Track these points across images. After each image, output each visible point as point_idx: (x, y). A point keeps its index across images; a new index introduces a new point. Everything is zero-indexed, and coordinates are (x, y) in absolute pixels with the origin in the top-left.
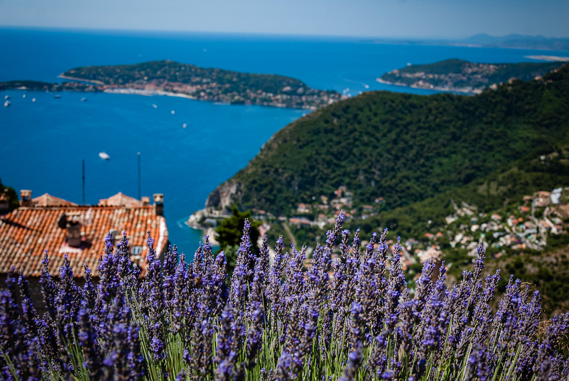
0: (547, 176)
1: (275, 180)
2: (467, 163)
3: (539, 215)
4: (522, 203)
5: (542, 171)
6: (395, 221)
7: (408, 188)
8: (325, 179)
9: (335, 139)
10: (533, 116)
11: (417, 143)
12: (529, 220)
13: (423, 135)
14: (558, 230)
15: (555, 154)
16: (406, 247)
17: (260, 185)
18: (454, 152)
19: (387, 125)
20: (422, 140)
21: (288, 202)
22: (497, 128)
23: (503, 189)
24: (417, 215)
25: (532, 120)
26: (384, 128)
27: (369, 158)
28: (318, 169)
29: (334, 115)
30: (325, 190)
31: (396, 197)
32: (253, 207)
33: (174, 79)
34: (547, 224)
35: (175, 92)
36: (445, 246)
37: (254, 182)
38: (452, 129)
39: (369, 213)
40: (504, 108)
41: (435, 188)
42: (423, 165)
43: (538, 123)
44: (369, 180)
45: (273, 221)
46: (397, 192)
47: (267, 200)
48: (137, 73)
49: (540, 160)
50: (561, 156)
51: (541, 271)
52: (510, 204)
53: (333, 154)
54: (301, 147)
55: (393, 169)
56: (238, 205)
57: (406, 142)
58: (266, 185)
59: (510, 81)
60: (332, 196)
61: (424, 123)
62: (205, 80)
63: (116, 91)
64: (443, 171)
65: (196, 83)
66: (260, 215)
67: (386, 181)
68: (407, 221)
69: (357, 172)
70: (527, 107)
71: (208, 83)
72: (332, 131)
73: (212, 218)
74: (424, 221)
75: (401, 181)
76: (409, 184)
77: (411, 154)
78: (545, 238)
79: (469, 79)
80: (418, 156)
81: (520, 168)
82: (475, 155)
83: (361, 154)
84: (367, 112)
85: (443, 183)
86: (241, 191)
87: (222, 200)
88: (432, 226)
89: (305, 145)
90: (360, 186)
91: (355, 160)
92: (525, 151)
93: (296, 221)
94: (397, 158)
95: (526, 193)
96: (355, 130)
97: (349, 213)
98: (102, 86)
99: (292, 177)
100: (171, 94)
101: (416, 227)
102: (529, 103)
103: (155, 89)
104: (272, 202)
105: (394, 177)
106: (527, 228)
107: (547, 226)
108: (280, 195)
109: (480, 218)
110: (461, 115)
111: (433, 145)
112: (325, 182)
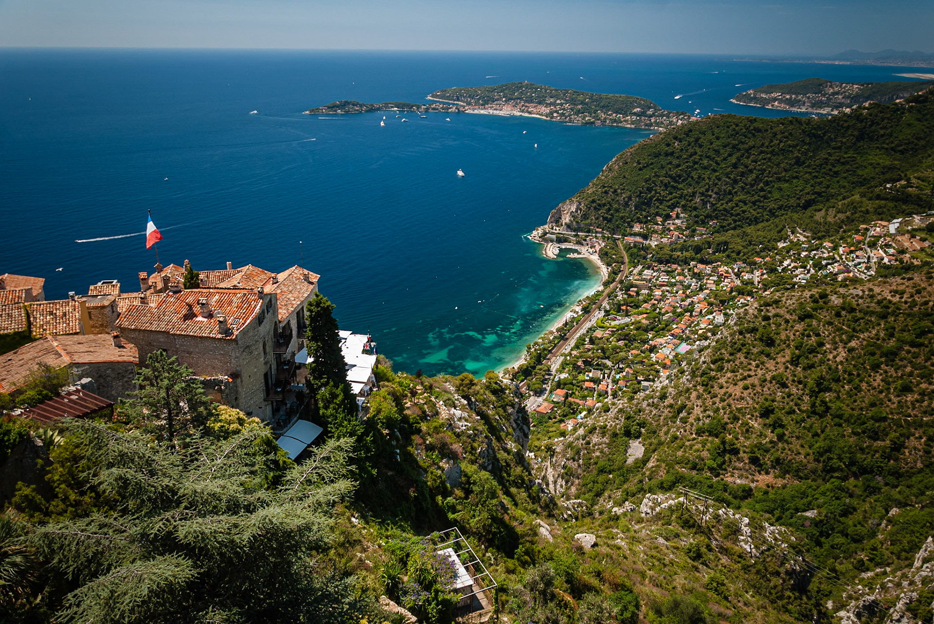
0: (891, 204)
1: (613, 200)
2: (808, 189)
3: (873, 245)
4: (857, 231)
5: (886, 199)
6: (726, 243)
7: (744, 212)
8: (661, 202)
9: (675, 162)
10: (887, 141)
11: (758, 168)
12: (861, 249)
13: (764, 159)
14: (889, 261)
15: (903, 182)
16: (733, 269)
17: (599, 205)
18: (797, 177)
19: (728, 149)
20: (764, 164)
21: (624, 222)
22: (846, 153)
23: (841, 216)
24: (749, 238)
25: (886, 146)
26: (725, 153)
27: (707, 181)
28: (656, 190)
29: (676, 138)
30: (661, 211)
31: (730, 221)
32: (591, 225)
33: (530, 100)
34: (879, 253)
35: (530, 113)
36: (772, 270)
37: (593, 201)
38: (796, 154)
39: (702, 235)
40: (856, 133)
41: (772, 213)
42: (762, 190)
43: (892, 149)
44: (704, 203)
45: (608, 238)
46: (732, 215)
47: (605, 219)
48: (496, 94)
49: (886, 188)
50: (910, 185)
51: (844, 303)
52: (844, 232)
53: (671, 177)
54: (640, 169)
55: (730, 193)
56: (577, 222)
57: (746, 167)
58: (604, 205)
59: (867, 105)
60: (668, 217)
61: (767, 147)
62: (558, 102)
63: (476, 112)
64: (782, 196)
65: (550, 104)
66: (596, 232)
67: (722, 204)
68: (737, 244)
69: (694, 194)
70: (882, 132)
71: (561, 104)
72: (672, 154)
73: (553, 234)
74: (754, 245)
75: (737, 205)
76: (745, 208)
77: (751, 178)
78: (874, 268)
79: (829, 99)
80: (757, 180)
81: (863, 195)
82: (818, 180)
83: (699, 177)
84: (709, 136)
85: (780, 208)
86: (581, 210)
87: (563, 217)
88: (763, 250)
89: (644, 167)
90: (695, 209)
91: (693, 183)
92: (873, 178)
93: (630, 240)
94: (735, 182)
95: (863, 222)
96: (696, 153)
97: (682, 234)
98: (464, 107)
99: (630, 198)
100: (526, 115)
101: (745, 250)
102: (885, 128)
103: (512, 110)
104: (609, 221)
105: (731, 200)
106: (857, 257)
107: (879, 256)
108: (617, 214)
109: (811, 245)
110: (807, 140)
111: (774, 170)
112: (661, 203)
